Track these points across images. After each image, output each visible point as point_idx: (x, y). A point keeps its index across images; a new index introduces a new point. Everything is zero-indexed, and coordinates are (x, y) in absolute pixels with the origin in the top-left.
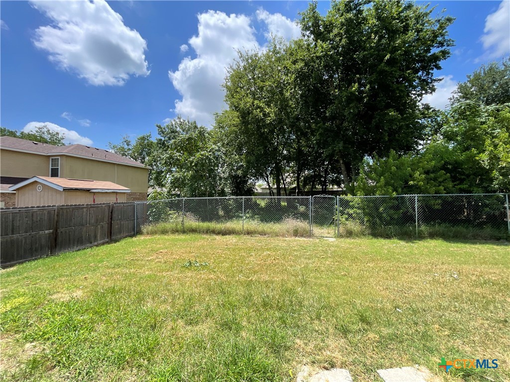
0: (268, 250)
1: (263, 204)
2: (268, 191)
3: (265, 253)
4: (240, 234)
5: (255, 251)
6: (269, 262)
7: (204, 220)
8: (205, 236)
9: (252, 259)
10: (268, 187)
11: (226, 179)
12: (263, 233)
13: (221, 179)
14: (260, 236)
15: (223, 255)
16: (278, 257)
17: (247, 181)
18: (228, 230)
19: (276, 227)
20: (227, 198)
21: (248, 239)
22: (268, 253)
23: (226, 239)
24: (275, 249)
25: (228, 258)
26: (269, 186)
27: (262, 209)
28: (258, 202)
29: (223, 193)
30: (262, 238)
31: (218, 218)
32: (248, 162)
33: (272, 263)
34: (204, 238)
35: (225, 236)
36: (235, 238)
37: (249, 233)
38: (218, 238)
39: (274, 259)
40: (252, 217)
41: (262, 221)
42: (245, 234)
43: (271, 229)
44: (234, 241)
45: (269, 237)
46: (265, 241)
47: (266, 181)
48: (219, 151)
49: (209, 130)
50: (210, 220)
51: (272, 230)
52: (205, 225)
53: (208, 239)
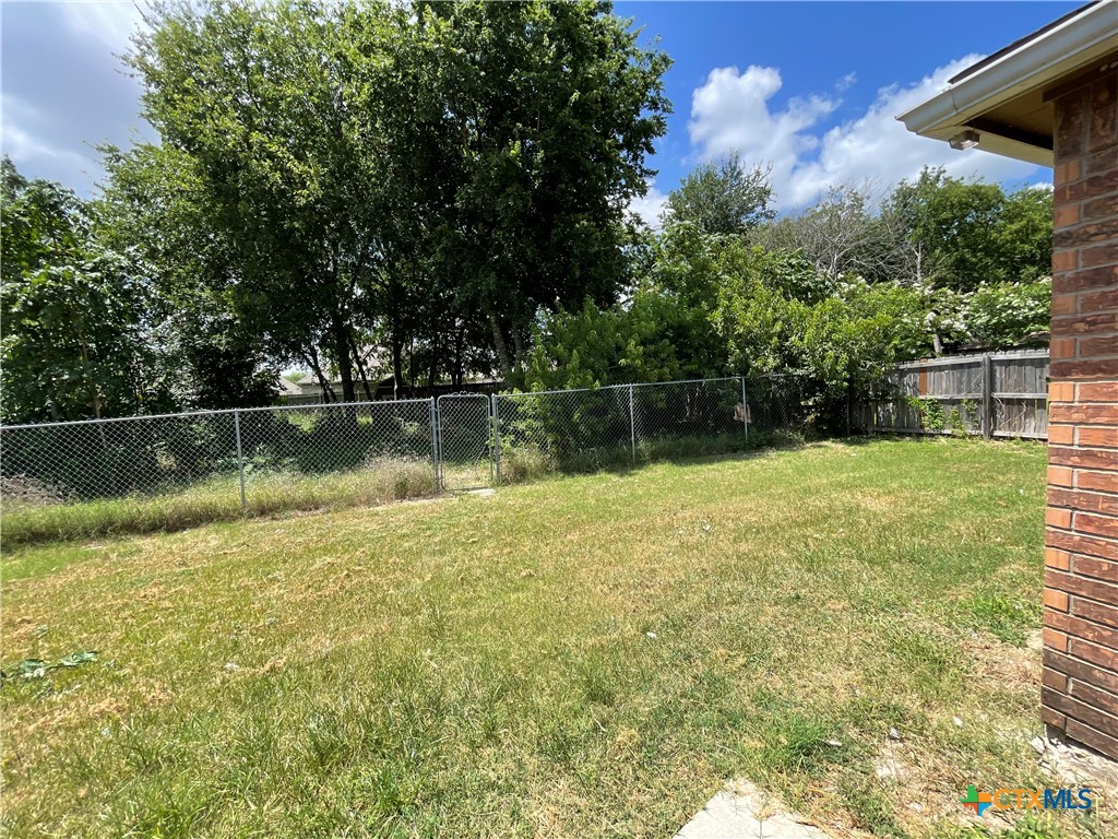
0: (326, 551)
1: (306, 424)
3: (318, 564)
4: (234, 519)
5: (285, 562)
6: (331, 588)
8: (93, 547)
10: (317, 380)
12: (310, 505)
14: (300, 513)
17: (251, 366)
19: (347, 482)
21: (262, 529)
22: (329, 560)
23: (183, 541)
26: (321, 377)
27: (305, 438)
28: (291, 420)
30: (307, 518)
33: (342, 588)
34: (87, 556)
35: (178, 535)
36: (217, 532)
38: (150, 545)
39: (348, 575)
41: (305, 470)
42: (252, 517)
43: (333, 490)
44: (213, 543)
45: (329, 512)
46: (316, 525)
47: (310, 364)
51: (336, 492)
53: (106, 557)
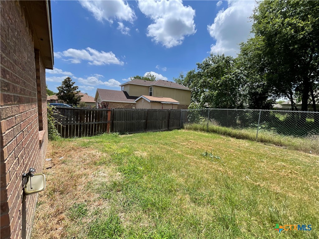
0: (283, 161)
1: (282, 118)
2: (290, 107)
3: (279, 163)
4: (253, 140)
5: (267, 158)
6: (283, 173)
7: (223, 125)
8: (222, 136)
9: (262, 164)
10: (290, 103)
11: (245, 96)
12: (279, 144)
13: (240, 95)
14: (274, 146)
15: (234, 154)
16: (296, 172)
17: (267, 97)
18: (242, 135)
20: (245, 110)
21: (261, 146)
22: (283, 164)
23: (240, 142)
24: (293, 162)
25: (239, 158)
26: (292, 102)
27: (281, 122)
28: (276, 116)
29: (241, 106)
30: (277, 148)
31: (235, 126)
32: (269, 80)
33: (288, 175)
34: (221, 138)
35: (239, 140)
36: (248, 142)
37: (262, 141)
38: (233, 140)
39: (291, 173)
40: (268, 128)
41: (279, 132)
42: (258, 141)
43: (289, 142)
44: (247, 145)
45: (286, 149)
46: (280, 151)
47: (288, 97)
48: (242, 73)
49: (234, 58)
50: (228, 126)
51: (291, 143)
52: (223, 129)
53: (224, 139)
